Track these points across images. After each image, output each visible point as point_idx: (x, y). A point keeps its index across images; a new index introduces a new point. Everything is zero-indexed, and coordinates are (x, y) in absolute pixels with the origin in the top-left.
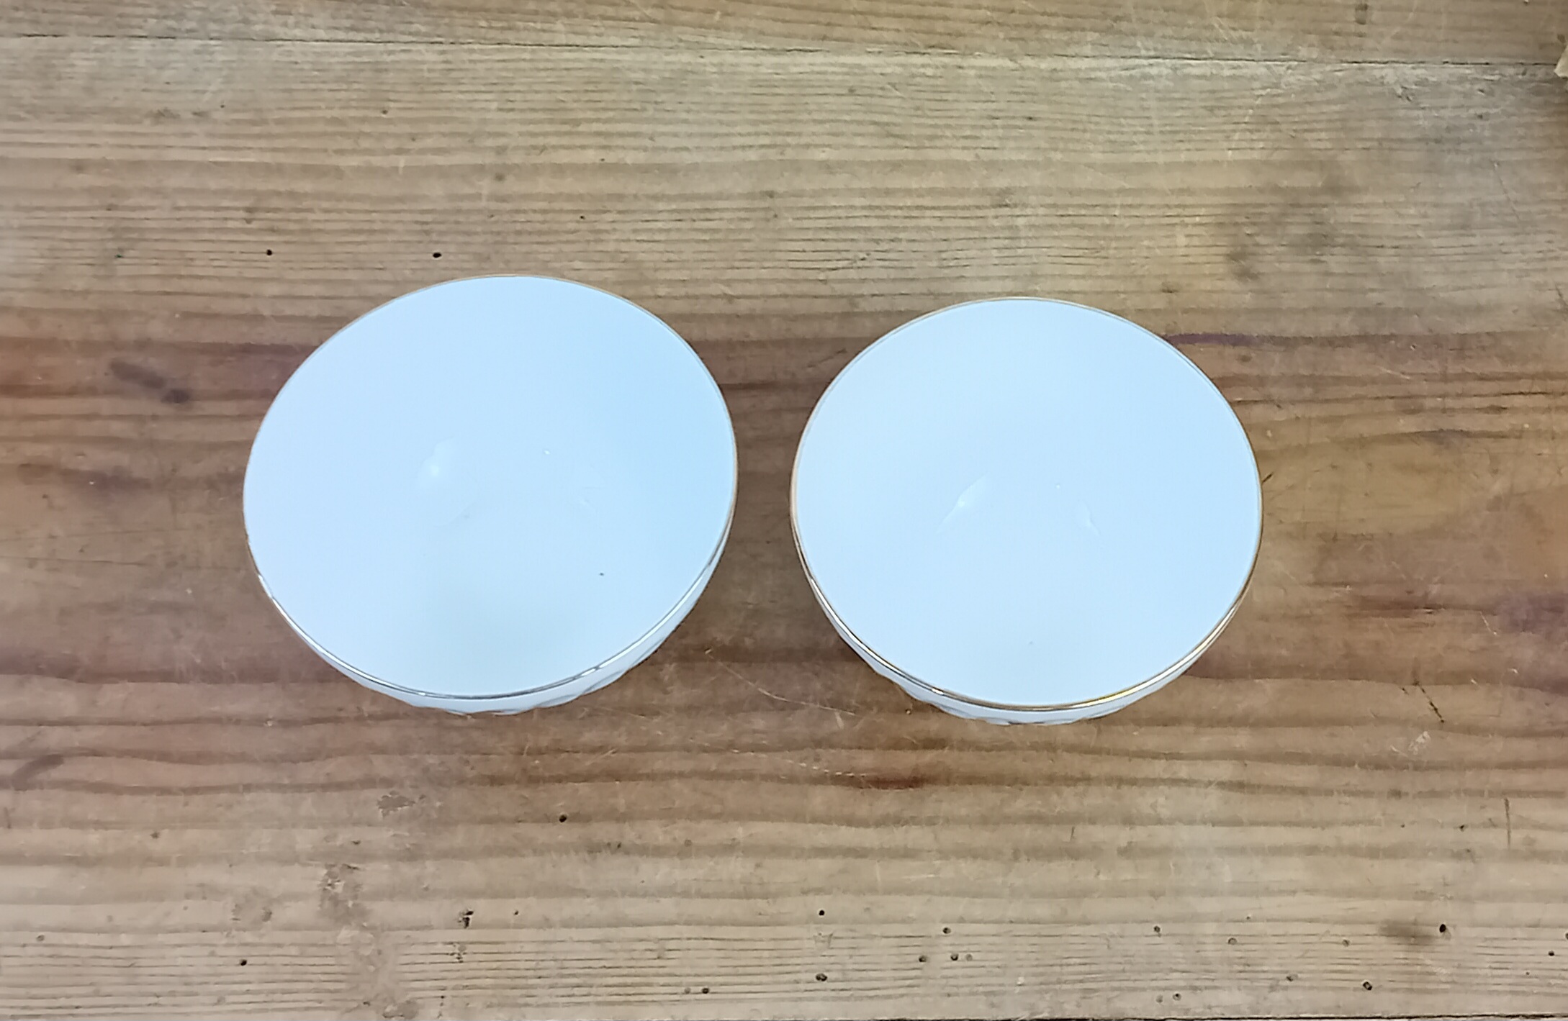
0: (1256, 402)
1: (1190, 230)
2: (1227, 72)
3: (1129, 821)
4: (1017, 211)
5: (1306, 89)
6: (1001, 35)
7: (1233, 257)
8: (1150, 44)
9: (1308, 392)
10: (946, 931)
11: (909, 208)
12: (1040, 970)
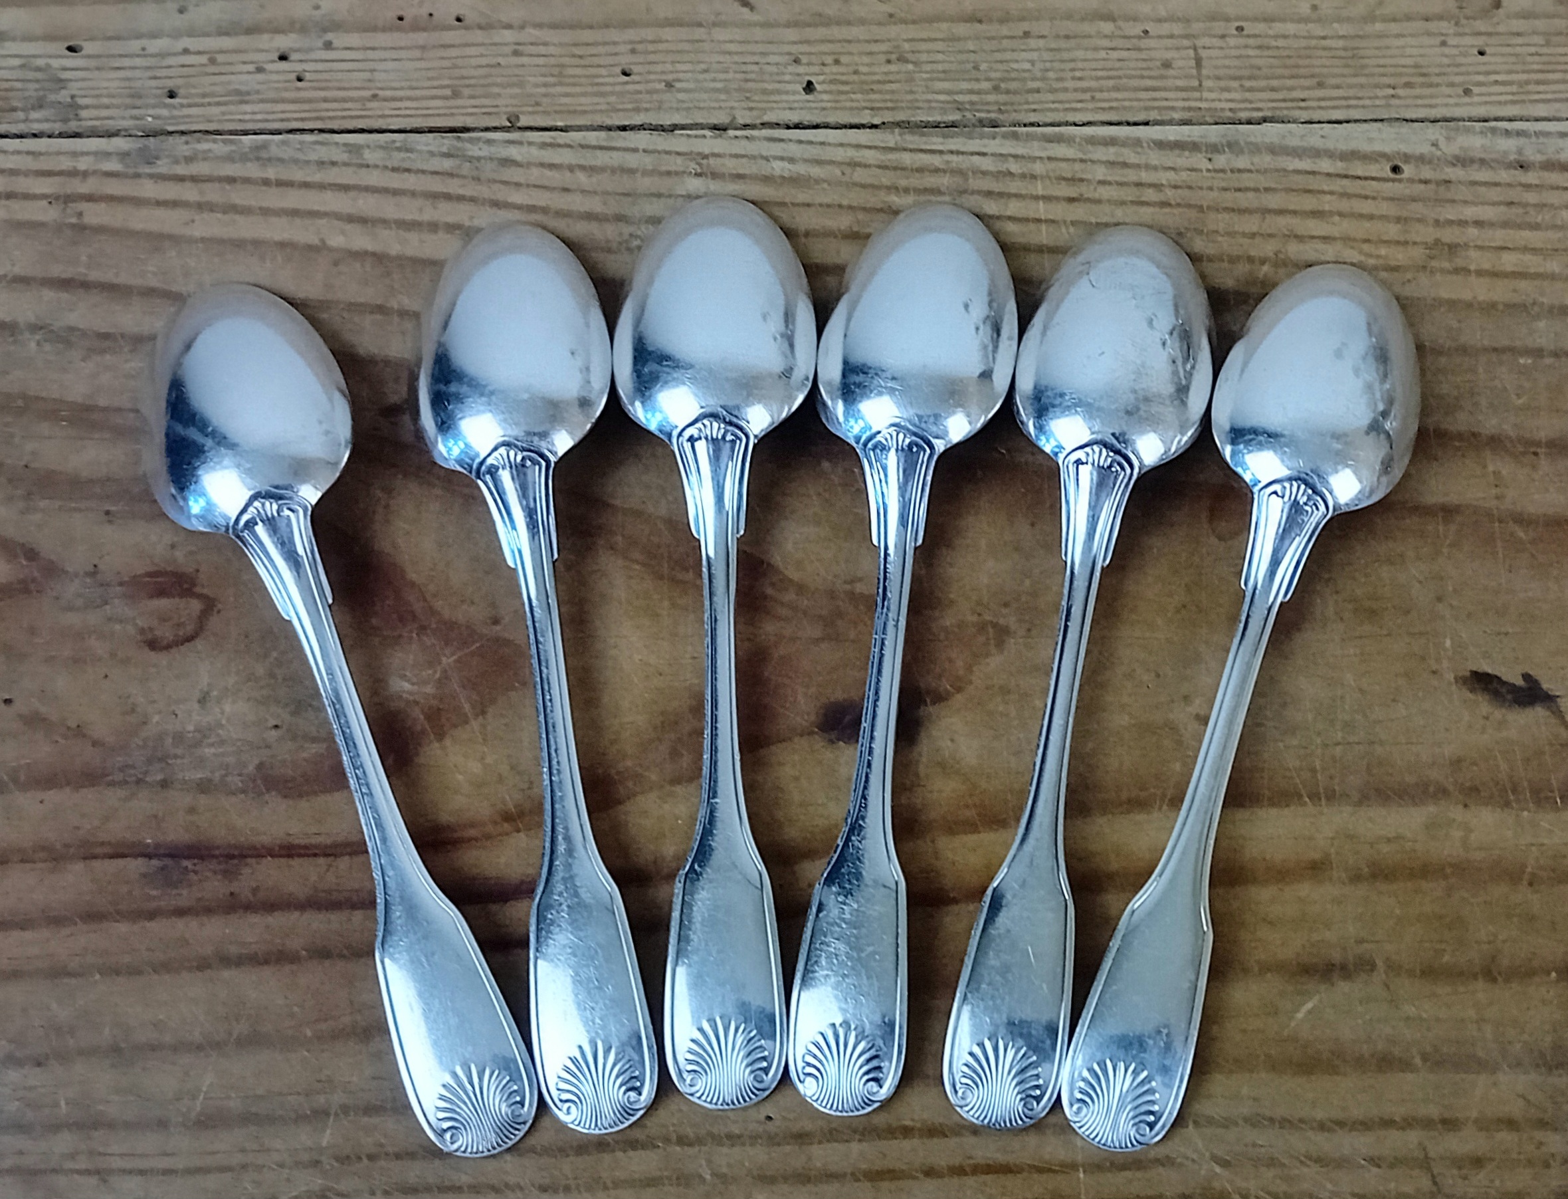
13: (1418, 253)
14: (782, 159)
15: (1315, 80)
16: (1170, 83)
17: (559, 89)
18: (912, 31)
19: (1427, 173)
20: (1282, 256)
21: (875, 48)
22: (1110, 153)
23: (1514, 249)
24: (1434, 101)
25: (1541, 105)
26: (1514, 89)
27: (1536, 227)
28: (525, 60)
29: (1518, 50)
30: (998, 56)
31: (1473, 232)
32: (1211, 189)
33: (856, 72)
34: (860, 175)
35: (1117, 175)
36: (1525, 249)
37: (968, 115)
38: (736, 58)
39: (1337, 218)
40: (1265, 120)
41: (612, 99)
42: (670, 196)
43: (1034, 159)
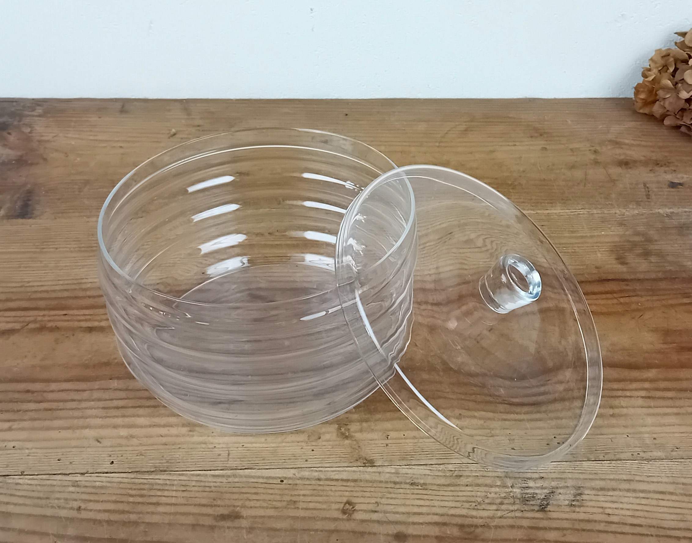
0: (633, 296)
1: (601, 252)
2: (606, 212)
3: (611, 407)
5: (633, 216)
6: (529, 205)
7: (617, 259)
8: (579, 206)
9: (651, 293)
10: (555, 437)
12: (589, 447)
13: (284, 504)
14: (100, 481)
15: (262, 459)
16: (219, 460)
17: (38, 465)
18: (146, 448)
19: (290, 482)
20: (243, 505)
21: (134, 452)
22: (198, 478)
23: (314, 502)
24: (296, 463)
25: (328, 464)
26: (320, 460)
27: (321, 496)
28: (30, 457)
29: (324, 449)
30: (170, 454)
31: (301, 497)
32: (226, 487)
33: (127, 459)
34: (122, 485)
35: (199, 484)
36: (316, 502)
37: (157, 469)
38: (93, 456)
39: (262, 495)
40: (246, 469)
41: (53, 467)
42: (64, 492)
43: (174, 480)
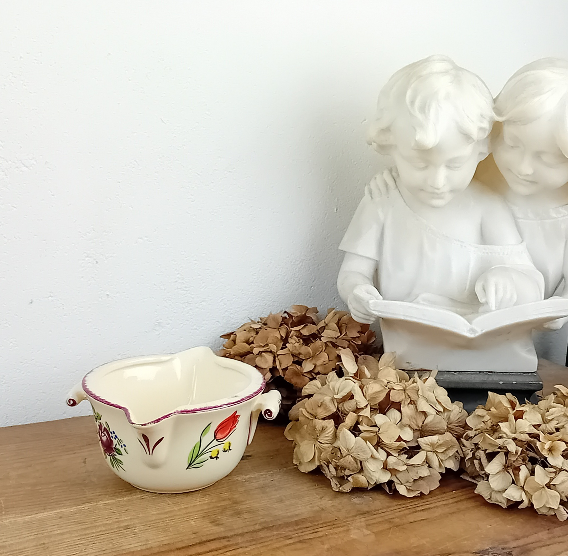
0: (238, 549)
1: (194, 520)
4: (133, 529)
6: (107, 496)
7: (211, 522)
11: (95, 536)
